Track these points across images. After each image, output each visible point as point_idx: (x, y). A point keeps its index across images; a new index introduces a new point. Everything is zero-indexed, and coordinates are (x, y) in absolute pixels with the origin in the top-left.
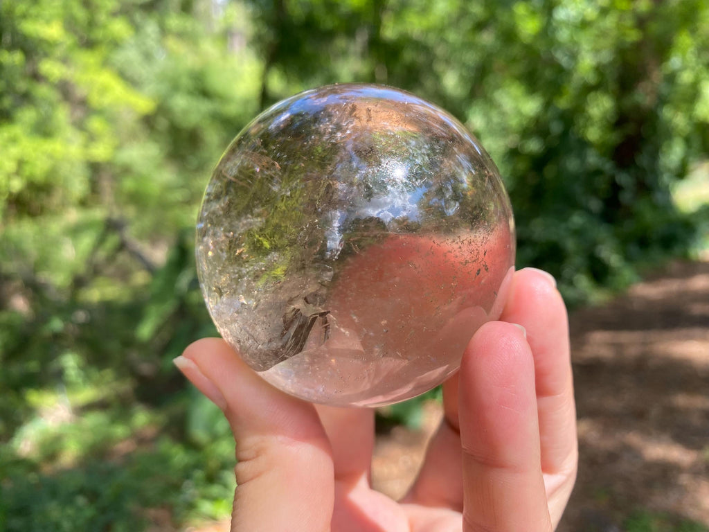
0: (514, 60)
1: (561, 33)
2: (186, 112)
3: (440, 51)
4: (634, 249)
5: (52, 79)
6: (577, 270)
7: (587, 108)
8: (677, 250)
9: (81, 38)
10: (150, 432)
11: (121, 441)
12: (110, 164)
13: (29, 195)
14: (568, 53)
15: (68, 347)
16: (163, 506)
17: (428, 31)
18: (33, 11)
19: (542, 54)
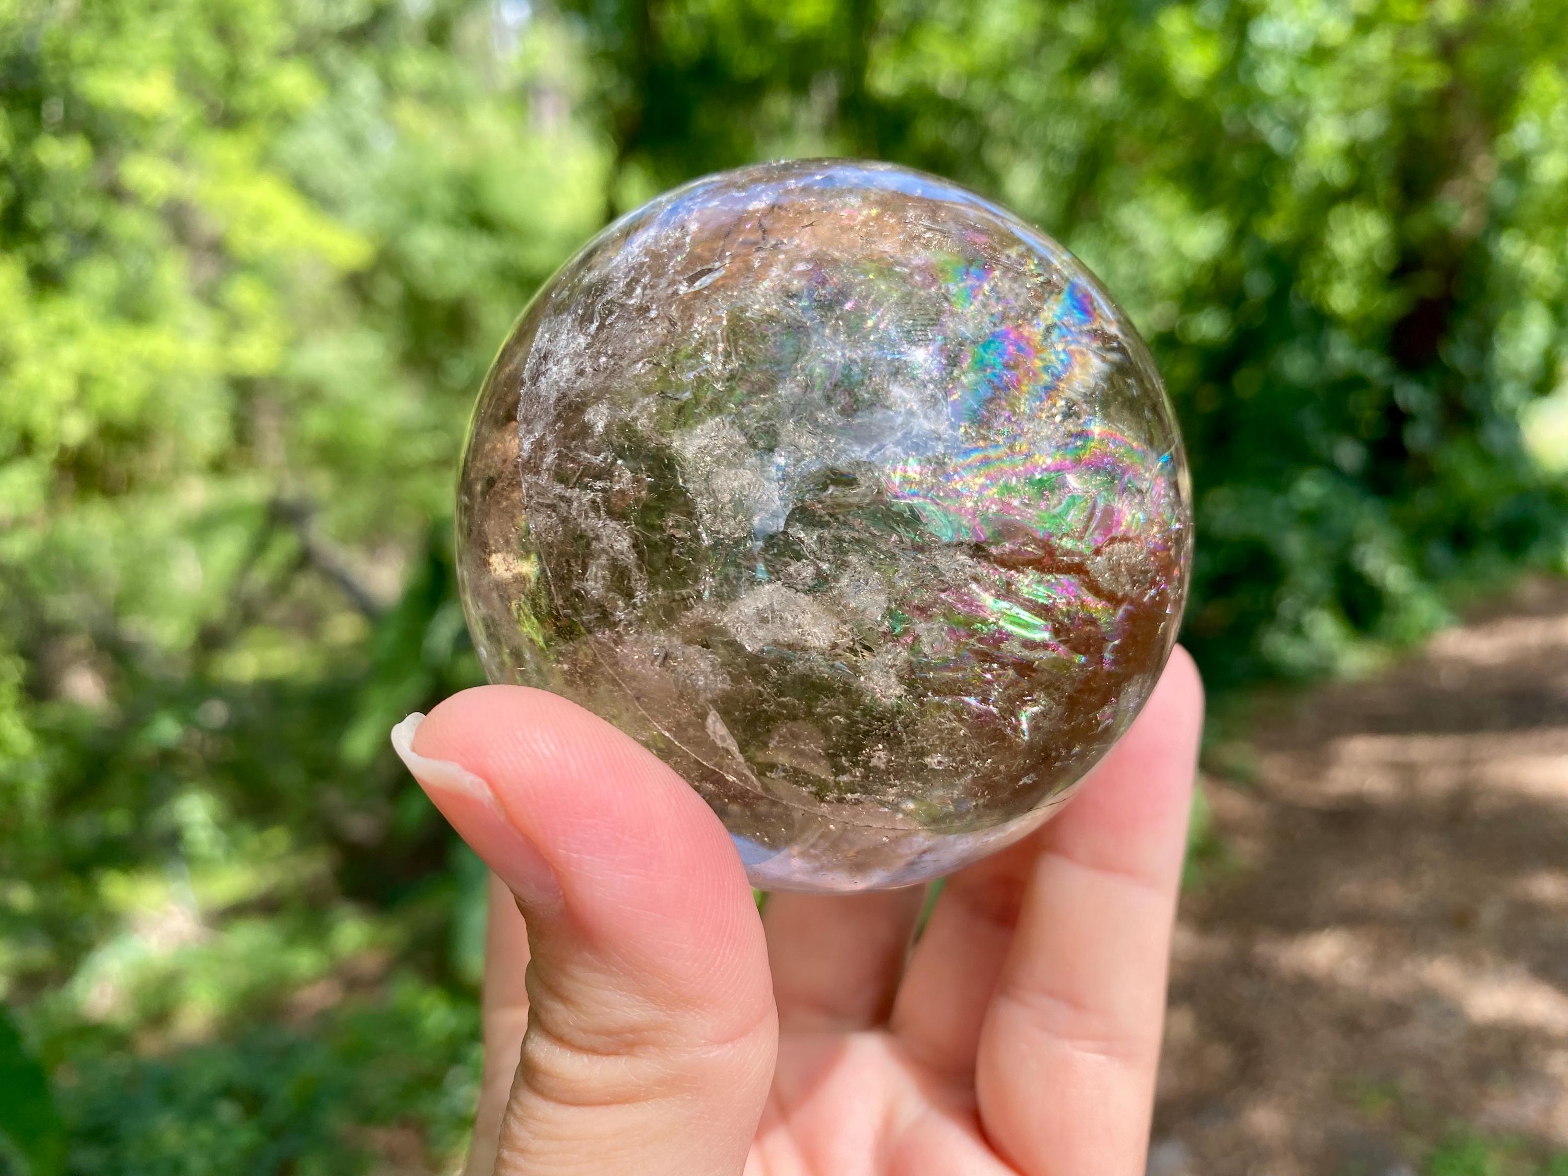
0: (1164, 137)
1: (1267, 72)
2: (438, 264)
3: (998, 118)
4: (1438, 554)
5: (149, 199)
6: (1312, 602)
7: (1328, 239)
8: (1537, 554)
9: (213, 107)
10: (371, 963)
11: (311, 982)
12: (275, 381)
13: (102, 451)
14: (1283, 119)
15: (192, 779)
16: (405, 1123)
17: (972, 76)
18: (109, 50)
19: (1224, 121)
